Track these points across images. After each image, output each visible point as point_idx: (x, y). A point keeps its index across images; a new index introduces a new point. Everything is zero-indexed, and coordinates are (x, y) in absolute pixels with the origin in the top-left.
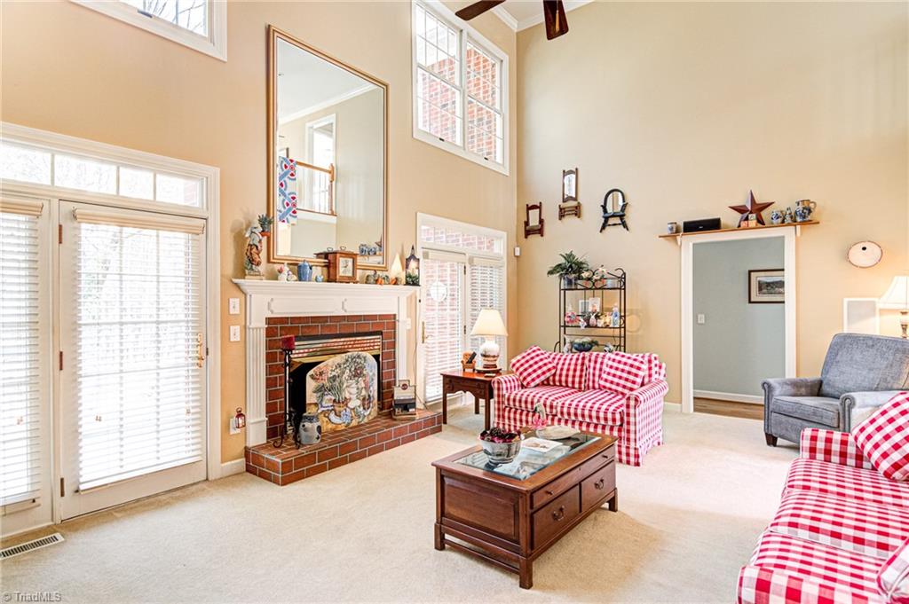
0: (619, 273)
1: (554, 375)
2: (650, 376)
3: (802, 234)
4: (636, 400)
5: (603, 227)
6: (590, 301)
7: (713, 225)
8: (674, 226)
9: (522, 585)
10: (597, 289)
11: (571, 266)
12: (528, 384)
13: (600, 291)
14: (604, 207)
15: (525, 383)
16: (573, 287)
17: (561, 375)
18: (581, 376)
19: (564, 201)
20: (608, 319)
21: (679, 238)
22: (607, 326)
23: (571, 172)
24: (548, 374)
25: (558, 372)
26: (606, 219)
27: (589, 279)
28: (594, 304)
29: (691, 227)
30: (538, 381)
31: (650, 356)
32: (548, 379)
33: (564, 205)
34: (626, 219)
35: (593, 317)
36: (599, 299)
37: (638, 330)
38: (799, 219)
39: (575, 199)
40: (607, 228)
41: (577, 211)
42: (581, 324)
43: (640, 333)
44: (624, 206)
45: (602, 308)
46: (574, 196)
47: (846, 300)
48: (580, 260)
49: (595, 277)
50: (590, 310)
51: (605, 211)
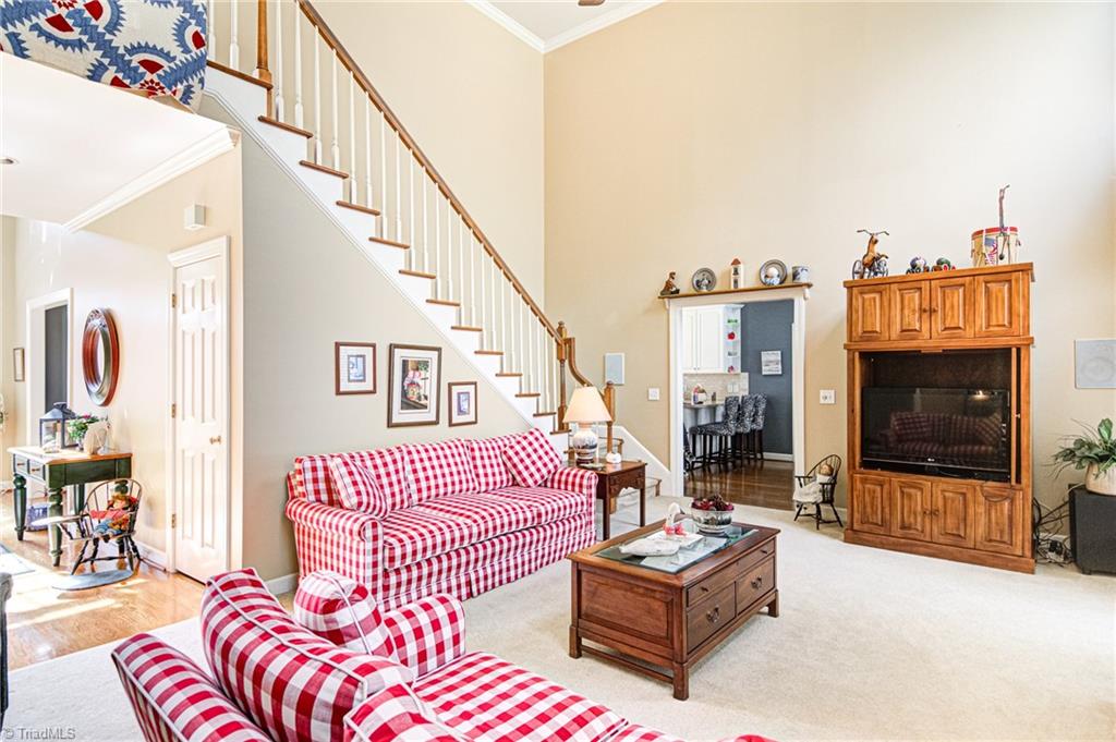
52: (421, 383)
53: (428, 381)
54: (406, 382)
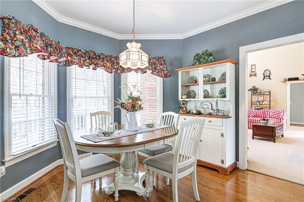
0: (269, 91)
1: (256, 115)
2: (283, 114)
4: (283, 118)
5: (263, 79)
6: (260, 98)
7: (297, 79)
8: (285, 79)
9: (274, 142)
11: (255, 89)
12: (250, 116)
13: (263, 95)
14: (264, 74)
15: (249, 116)
16: (255, 94)
17: (258, 115)
18: (264, 115)
19: (251, 72)
20: (266, 102)
21: (286, 82)
22: (265, 104)
23: (254, 65)
24: (255, 114)
25: (257, 114)
26: (264, 77)
27: (260, 92)
29: (290, 79)
30: (252, 116)
31: (283, 110)
32: (255, 116)
33: (251, 73)
34: (270, 77)
35: (261, 102)
36: (263, 98)
37: (274, 105)
39: (255, 72)
40: (265, 79)
41: (255, 75)
42: (258, 104)
43: (274, 106)
44: (270, 74)
45: (263, 100)
46: (254, 71)
48: (257, 88)
49: (262, 92)
50: (260, 100)
51: (264, 75)
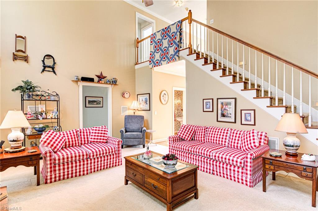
0: (55, 94)
3: (113, 87)
5: (43, 71)
7: (91, 80)
8: (78, 77)
10: (42, 100)
13: (44, 101)
19: (17, 51)
21: (79, 82)
22: (51, 118)
23: (21, 37)
26: (45, 67)
27: (39, 95)
28: (41, 107)
29: (84, 79)
33: (15, 53)
34: (55, 69)
35: (44, 114)
36: (44, 105)
38: (114, 83)
39: (24, 52)
40: (45, 72)
41: (26, 59)
42: (39, 118)
44: (54, 64)
45: (47, 110)
46: (24, 50)
47: (122, 106)
49: (44, 95)
50: (41, 111)
51: (44, 63)
52: (228, 109)
53: (231, 109)
54: (223, 109)
